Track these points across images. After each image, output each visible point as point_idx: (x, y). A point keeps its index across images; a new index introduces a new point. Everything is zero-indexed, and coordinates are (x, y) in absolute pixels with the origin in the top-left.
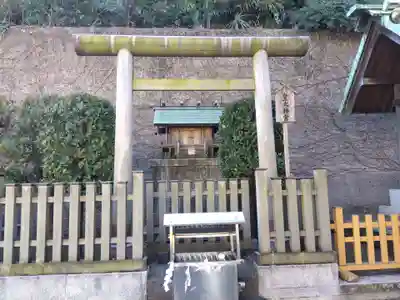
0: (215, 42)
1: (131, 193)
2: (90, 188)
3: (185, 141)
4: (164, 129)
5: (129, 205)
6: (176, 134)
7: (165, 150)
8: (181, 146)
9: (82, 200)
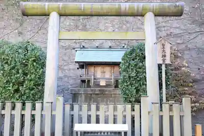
0: (117, 6)
1: (55, 110)
2: (29, 105)
3: (99, 75)
4: (83, 65)
5: (53, 118)
6: (92, 69)
7: (83, 81)
8: (94, 79)
9: (23, 113)
